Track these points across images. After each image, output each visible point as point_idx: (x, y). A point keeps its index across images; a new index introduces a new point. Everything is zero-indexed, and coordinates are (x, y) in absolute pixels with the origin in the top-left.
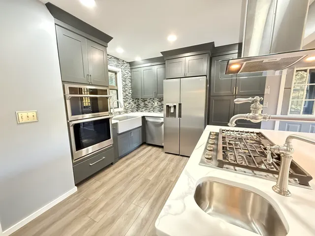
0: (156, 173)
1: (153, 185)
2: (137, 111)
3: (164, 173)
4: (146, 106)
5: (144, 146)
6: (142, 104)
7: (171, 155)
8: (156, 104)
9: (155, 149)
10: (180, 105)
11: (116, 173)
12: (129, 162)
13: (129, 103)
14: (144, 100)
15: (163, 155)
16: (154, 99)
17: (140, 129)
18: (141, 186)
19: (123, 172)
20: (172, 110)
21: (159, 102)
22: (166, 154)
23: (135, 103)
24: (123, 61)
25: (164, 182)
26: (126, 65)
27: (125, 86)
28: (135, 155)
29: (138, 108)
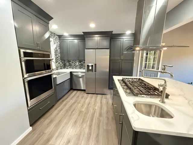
0: (86, 106)
1: (86, 113)
2: (64, 68)
3: (90, 105)
4: (70, 65)
5: (71, 91)
6: (68, 64)
7: (90, 94)
8: (77, 64)
9: (79, 92)
10: (95, 64)
11: (58, 111)
12: (65, 102)
13: (59, 63)
14: (69, 61)
15: (86, 95)
16: (76, 61)
17: (69, 80)
18: (79, 116)
19: (64, 110)
20: (90, 68)
21: (79, 62)
22: (87, 94)
23: (63, 63)
24: (54, 34)
25: (92, 110)
26: (56, 37)
27: (56, 51)
28: (67, 98)
29: (64, 66)
